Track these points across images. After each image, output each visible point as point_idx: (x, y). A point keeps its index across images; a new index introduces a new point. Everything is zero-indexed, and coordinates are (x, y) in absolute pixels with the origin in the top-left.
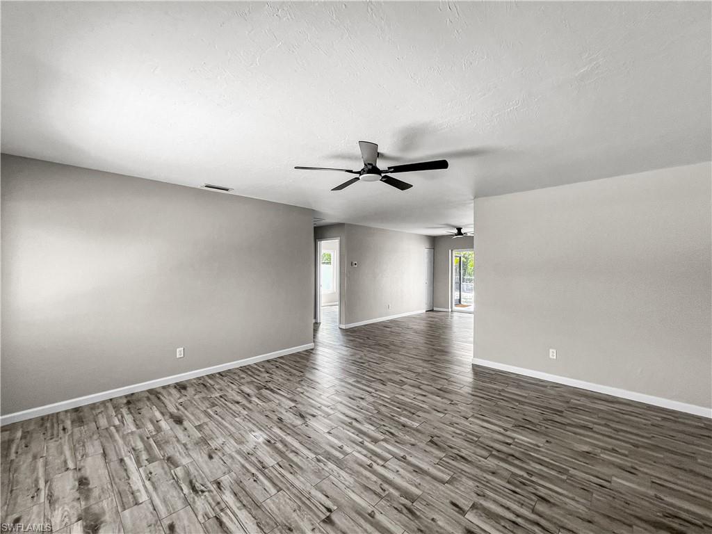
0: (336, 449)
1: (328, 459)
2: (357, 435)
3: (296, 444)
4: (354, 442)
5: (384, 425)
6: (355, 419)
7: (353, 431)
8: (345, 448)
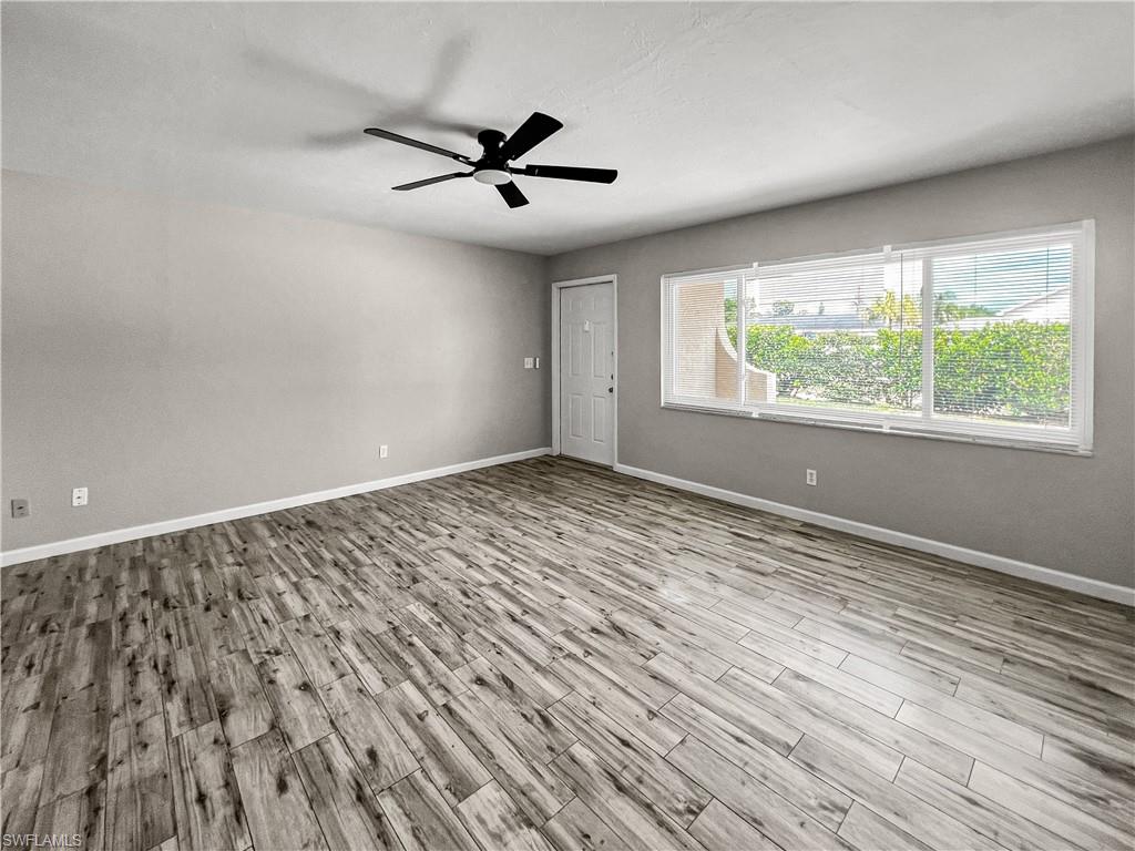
0: (552, 576)
1: (561, 567)
2: (519, 593)
3: (608, 584)
4: (527, 584)
5: (468, 606)
6: (514, 620)
7: (524, 600)
8: (540, 578)
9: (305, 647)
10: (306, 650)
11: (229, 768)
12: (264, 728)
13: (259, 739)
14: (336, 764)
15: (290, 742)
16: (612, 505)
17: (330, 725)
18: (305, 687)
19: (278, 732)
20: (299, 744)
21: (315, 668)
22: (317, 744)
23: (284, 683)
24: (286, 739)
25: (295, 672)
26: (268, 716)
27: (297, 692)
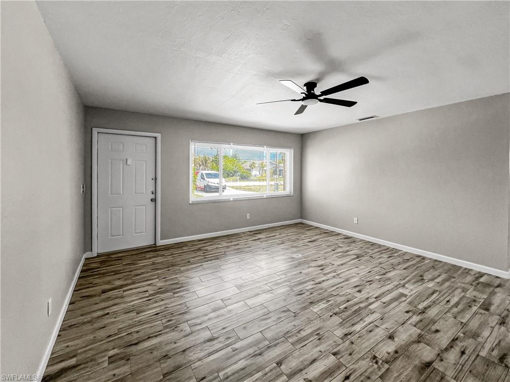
9: (364, 346)
10: (365, 345)
11: (446, 349)
12: (422, 345)
13: (428, 345)
14: (418, 319)
15: (420, 334)
16: (206, 254)
17: (405, 325)
18: (391, 337)
19: (419, 340)
20: (419, 331)
21: (378, 337)
22: (415, 326)
23: (393, 347)
24: (420, 336)
25: (384, 344)
26: (415, 346)
27: (396, 339)
